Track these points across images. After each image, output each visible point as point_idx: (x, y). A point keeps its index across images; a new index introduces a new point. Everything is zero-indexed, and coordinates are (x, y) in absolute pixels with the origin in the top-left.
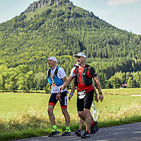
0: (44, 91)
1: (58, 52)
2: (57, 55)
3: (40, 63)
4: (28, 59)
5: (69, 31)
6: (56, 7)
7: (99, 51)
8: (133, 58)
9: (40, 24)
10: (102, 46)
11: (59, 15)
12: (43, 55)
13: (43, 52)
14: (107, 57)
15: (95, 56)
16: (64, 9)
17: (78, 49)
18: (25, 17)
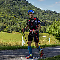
0: (2, 31)
2: (9, 16)
3: (1, 19)
5: (15, 6)
7: (27, 16)
8: (41, 20)
9: (3, 2)
10: (28, 14)
12: (3, 16)
13: (3, 14)
15: (25, 18)
17: (18, 14)
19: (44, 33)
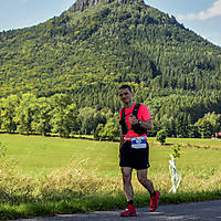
0: (92, 137)
1: (117, 77)
2: (116, 81)
3: (88, 92)
4: (70, 86)
5: (137, 45)
6: (118, 5)
7: (181, 79)
9: (92, 32)
10: (187, 71)
11: (121, 19)
12: (93, 80)
13: (95, 76)
14: (194, 88)
15: (174, 86)
16: (129, 10)
17: (149, 73)
18: (68, 19)
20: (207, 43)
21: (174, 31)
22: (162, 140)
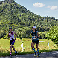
0: (3, 38)
1: (9, 22)
3: (1, 26)
5: (14, 14)
6: (9, 4)
7: (26, 23)
8: (40, 27)
9: (3, 11)
10: (28, 21)
11: (10, 7)
12: (3, 23)
14: (29, 25)
15: (24, 25)
16: (12, 5)
17: (18, 22)
19: (44, 38)
20: (33, 13)
21: (24, 10)
22: (21, 39)
